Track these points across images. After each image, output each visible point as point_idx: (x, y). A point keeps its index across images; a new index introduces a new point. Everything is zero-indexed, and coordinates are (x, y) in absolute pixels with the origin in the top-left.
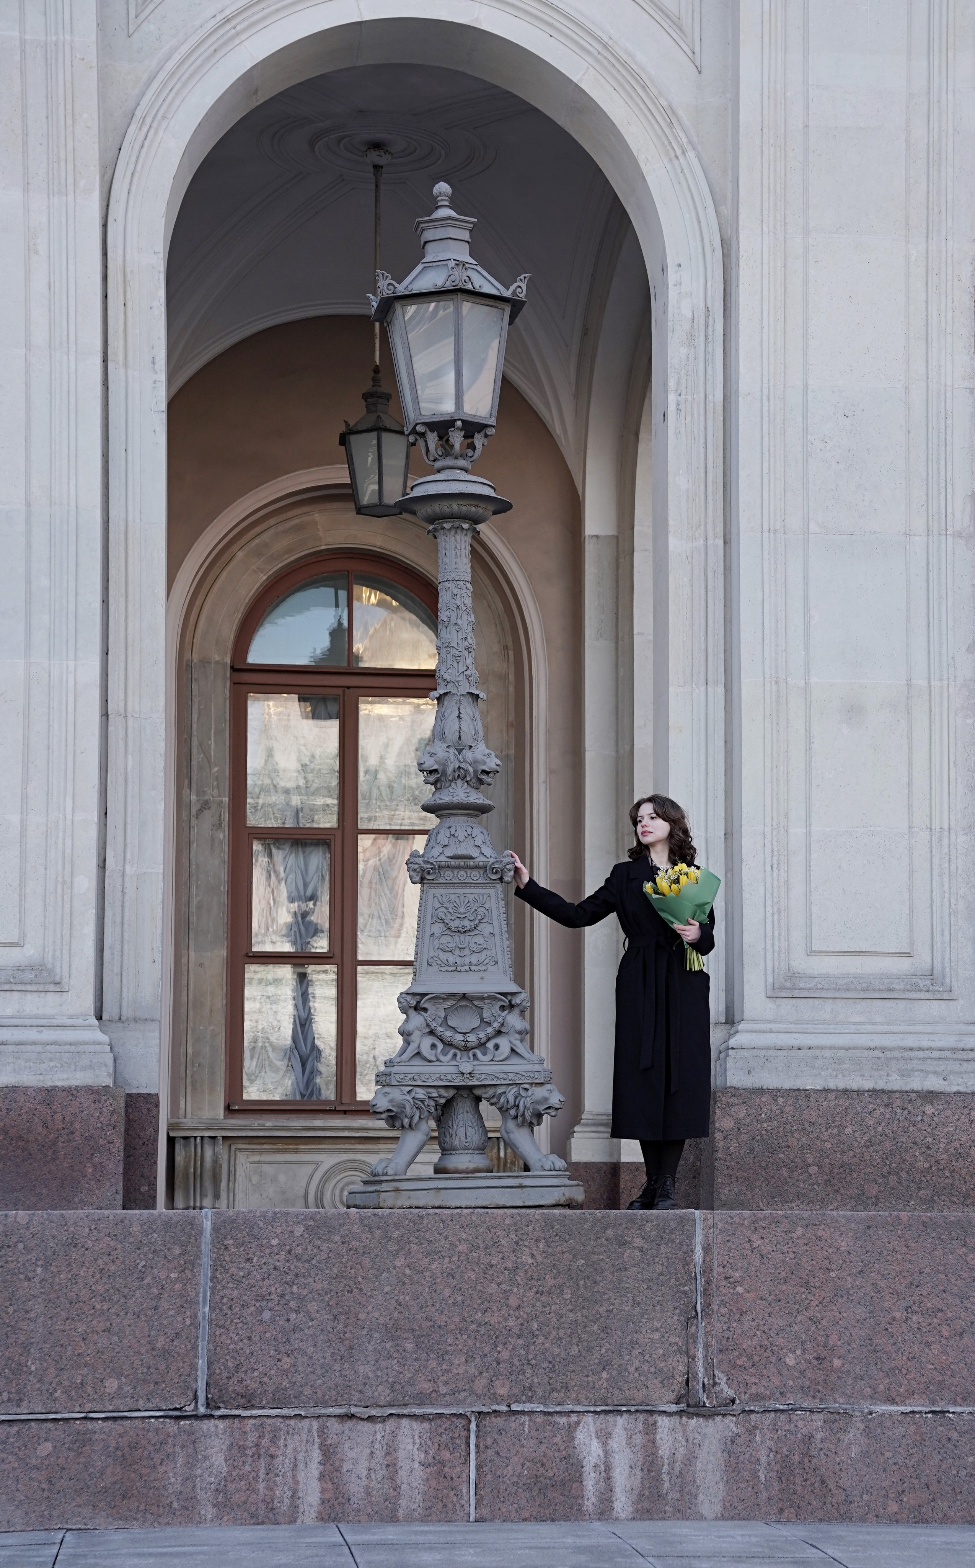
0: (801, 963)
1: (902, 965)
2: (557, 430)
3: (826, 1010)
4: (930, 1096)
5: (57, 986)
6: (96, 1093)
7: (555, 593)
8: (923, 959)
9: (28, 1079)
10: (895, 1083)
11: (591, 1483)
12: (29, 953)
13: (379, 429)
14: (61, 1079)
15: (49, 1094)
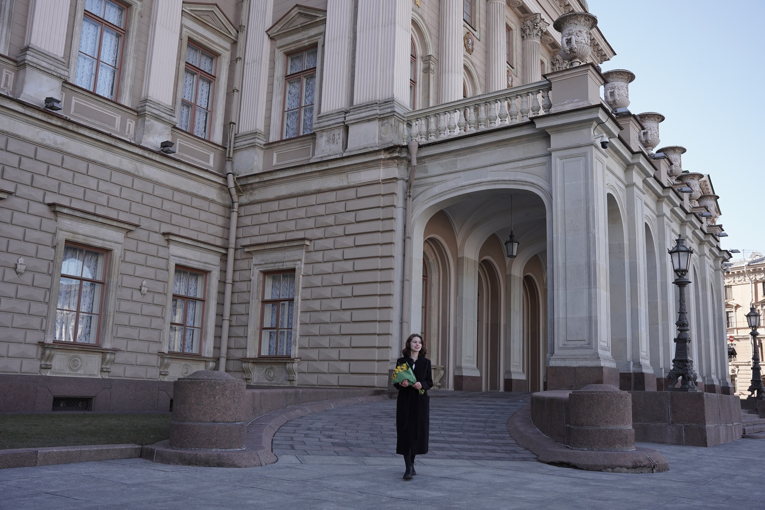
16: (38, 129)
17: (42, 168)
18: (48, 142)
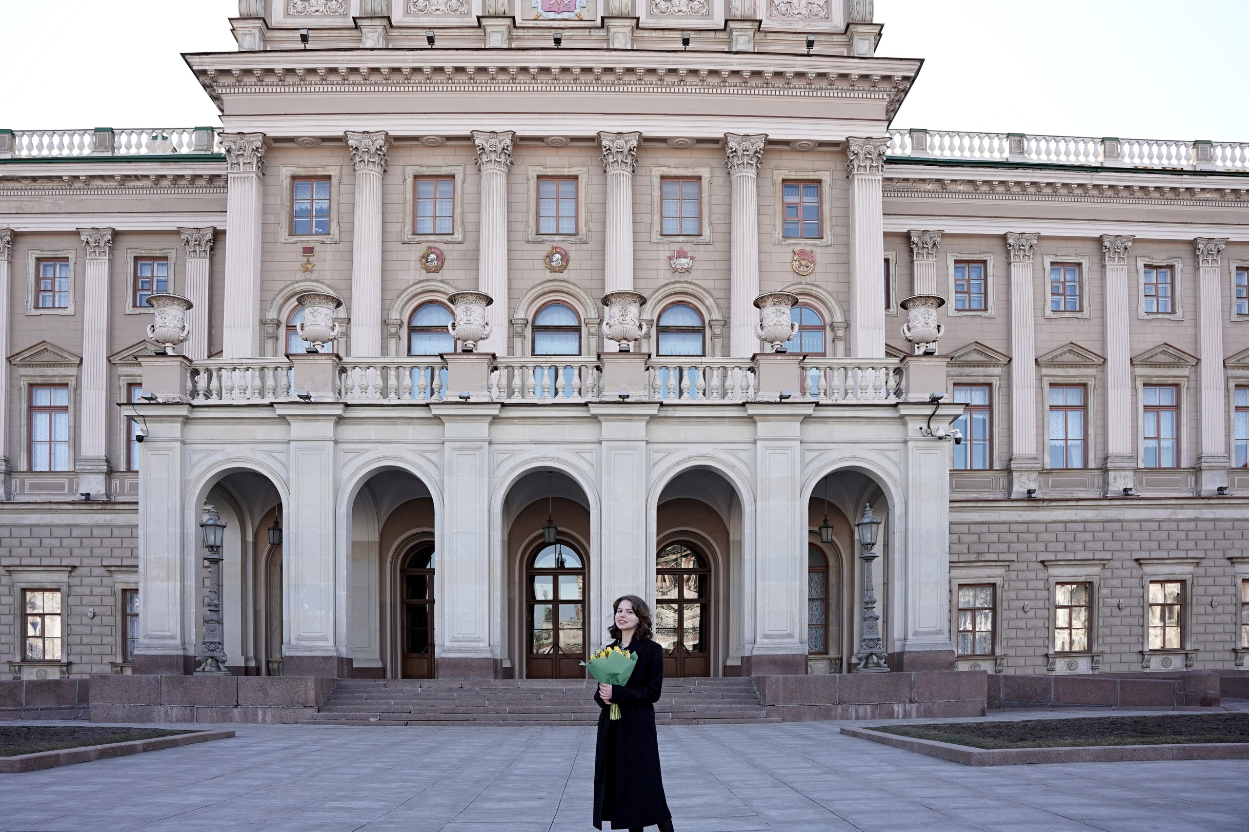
0: (918, 629)
1: (935, 629)
2: (849, 518)
3: (922, 637)
4: (940, 651)
5: (793, 637)
6: (801, 655)
7: (848, 551)
8: (939, 628)
9: (789, 653)
10: (934, 649)
11: (896, 714)
12: (788, 632)
13: (827, 527)
14: (795, 653)
15: (793, 655)
16: (92, 515)
17: (97, 542)
18: (100, 522)
